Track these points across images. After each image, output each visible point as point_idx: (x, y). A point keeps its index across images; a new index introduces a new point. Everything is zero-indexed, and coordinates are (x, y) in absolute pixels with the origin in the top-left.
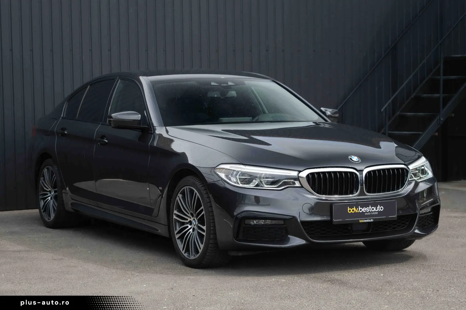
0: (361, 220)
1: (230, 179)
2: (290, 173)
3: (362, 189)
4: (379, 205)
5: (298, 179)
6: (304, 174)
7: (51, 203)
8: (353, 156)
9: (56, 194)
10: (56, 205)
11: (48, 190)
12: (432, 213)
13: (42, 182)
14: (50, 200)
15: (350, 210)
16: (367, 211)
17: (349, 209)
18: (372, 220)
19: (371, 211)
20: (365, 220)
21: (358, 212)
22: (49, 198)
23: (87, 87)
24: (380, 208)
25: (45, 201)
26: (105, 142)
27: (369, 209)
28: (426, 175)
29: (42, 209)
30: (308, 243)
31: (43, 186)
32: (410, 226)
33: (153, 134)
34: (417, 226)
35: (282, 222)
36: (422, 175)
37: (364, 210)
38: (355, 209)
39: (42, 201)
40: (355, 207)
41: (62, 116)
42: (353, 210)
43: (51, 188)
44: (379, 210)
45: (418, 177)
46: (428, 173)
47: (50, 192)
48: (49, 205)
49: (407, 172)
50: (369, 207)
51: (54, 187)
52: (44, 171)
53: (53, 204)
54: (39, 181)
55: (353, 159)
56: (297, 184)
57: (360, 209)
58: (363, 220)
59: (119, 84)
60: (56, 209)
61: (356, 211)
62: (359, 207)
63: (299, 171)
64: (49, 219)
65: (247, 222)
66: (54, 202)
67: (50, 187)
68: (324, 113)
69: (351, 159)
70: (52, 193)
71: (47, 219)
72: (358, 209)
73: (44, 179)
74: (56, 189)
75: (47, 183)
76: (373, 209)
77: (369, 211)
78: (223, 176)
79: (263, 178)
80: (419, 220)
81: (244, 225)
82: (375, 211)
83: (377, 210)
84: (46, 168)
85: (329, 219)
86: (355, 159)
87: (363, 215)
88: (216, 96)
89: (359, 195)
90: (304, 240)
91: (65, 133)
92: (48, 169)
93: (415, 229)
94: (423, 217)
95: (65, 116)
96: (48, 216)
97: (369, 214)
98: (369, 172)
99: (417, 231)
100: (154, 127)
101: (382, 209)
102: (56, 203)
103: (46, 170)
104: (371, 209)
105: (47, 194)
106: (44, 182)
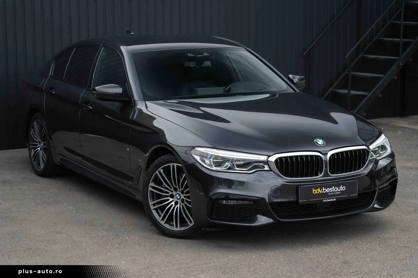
0: (325, 200)
1: (205, 161)
2: (260, 158)
3: (326, 171)
4: (341, 186)
5: (267, 163)
6: (273, 159)
7: (41, 154)
8: (318, 139)
9: (45, 147)
10: (45, 157)
11: (38, 141)
12: (390, 187)
13: (32, 133)
14: (39, 151)
15: (315, 191)
16: (330, 191)
17: (313, 191)
18: (335, 200)
19: (334, 191)
20: (328, 199)
21: (322, 192)
22: (39, 148)
23: (73, 49)
24: (342, 188)
25: (35, 151)
26: (89, 108)
27: (332, 190)
28: (385, 151)
29: (33, 158)
30: (275, 222)
31: (34, 138)
32: (370, 201)
33: (133, 108)
34: (376, 200)
35: (252, 203)
36: (381, 152)
37: (327, 190)
38: (319, 190)
39: (33, 150)
40: (319, 188)
41: (50, 74)
42: (318, 191)
43: (41, 140)
44: (342, 190)
45: (378, 153)
46: (387, 149)
47: (40, 143)
48: (39, 155)
49: (368, 152)
50: (332, 188)
51: (44, 140)
52: (34, 123)
53: (43, 156)
54: (30, 132)
55: (318, 143)
56: (267, 168)
57: (324, 190)
58: (326, 199)
59: (102, 52)
60: (45, 160)
61: (320, 192)
62: (323, 188)
63: (268, 156)
64: (38, 168)
65: (220, 202)
66: (43, 154)
67: (40, 138)
68: (292, 81)
69: (316, 142)
70: (42, 145)
71: (37, 167)
72: (323, 190)
73: (34, 131)
74: (45, 143)
75: (37, 135)
76: (336, 189)
77: (333, 191)
78: (198, 158)
79: (235, 162)
80: (378, 195)
81: (217, 205)
82: (338, 191)
83: (340, 190)
84: (36, 121)
85: (295, 200)
86: (320, 142)
87: (326, 195)
88: (192, 66)
89: (323, 176)
90: (271, 219)
91: (53, 93)
92: (37, 122)
93: (374, 205)
94: (382, 192)
95: (52, 75)
96: (38, 165)
97: (332, 194)
98: (333, 155)
99: (376, 206)
100: (134, 100)
101: (344, 188)
102: (45, 155)
103: (36, 123)
104: (334, 189)
105: (37, 145)
106: (34, 134)
